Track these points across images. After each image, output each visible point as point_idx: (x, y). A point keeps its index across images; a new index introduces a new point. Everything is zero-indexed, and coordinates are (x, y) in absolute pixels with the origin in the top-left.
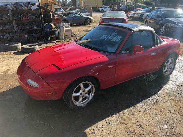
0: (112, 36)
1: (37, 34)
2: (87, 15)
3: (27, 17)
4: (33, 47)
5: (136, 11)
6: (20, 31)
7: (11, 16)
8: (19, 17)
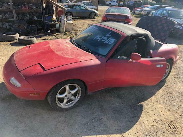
0: (106, 37)
1: (38, 25)
2: (93, 8)
3: (27, 6)
4: (30, 39)
5: (143, 8)
6: (20, 21)
7: (11, 5)
8: (20, 6)
